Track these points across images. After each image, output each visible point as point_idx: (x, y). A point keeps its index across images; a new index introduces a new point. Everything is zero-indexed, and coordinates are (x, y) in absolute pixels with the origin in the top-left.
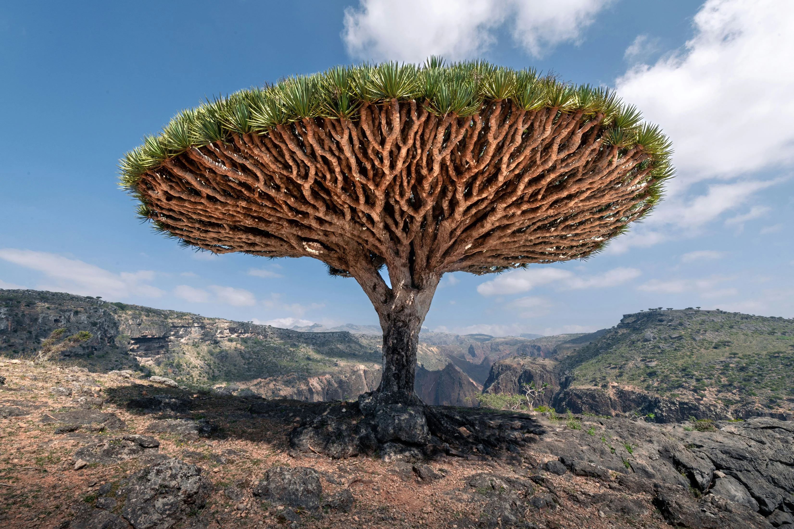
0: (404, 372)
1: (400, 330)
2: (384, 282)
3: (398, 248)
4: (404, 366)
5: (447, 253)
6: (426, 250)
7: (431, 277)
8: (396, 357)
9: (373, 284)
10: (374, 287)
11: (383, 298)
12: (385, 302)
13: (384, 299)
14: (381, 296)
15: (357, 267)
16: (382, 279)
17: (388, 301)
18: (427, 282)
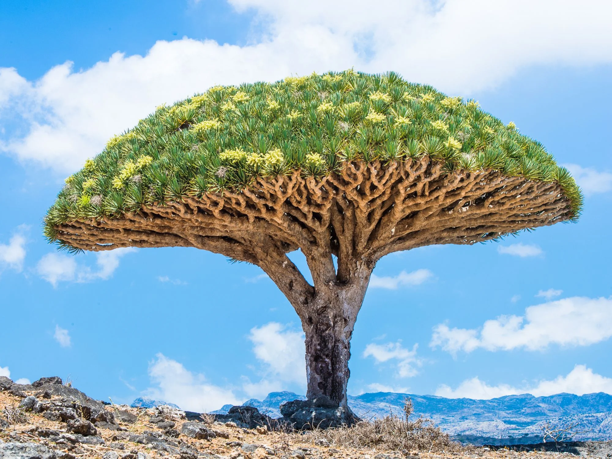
0: (330, 380)
1: (324, 334)
2: (302, 277)
3: (314, 235)
4: (330, 375)
5: (373, 237)
6: (349, 234)
7: (359, 267)
8: (320, 365)
9: (288, 281)
10: (291, 285)
11: (302, 299)
12: (306, 302)
13: (304, 298)
14: (300, 295)
15: (267, 260)
16: (299, 273)
17: (309, 301)
18: (354, 274)
